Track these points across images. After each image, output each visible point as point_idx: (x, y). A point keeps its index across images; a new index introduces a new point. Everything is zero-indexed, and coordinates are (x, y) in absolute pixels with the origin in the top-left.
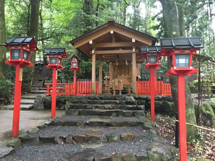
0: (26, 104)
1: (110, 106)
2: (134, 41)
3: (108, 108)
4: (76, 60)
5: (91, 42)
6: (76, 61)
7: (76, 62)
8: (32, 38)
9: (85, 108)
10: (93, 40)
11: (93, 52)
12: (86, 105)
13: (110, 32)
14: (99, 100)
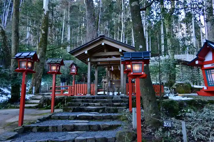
0: (34, 103)
1: (99, 104)
2: (120, 50)
3: (97, 105)
4: (75, 67)
5: (86, 52)
7: (75, 69)
8: (35, 53)
9: (79, 106)
10: (88, 51)
11: (89, 60)
12: (80, 103)
13: (101, 44)
14: (91, 99)
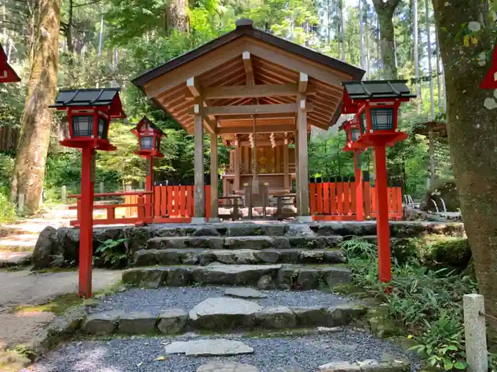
1: (248, 253)
2: (304, 78)
3: (247, 260)
4: (150, 132)
6: (152, 134)
7: (152, 136)
9: (181, 262)
10: (195, 78)
11: (197, 109)
12: (182, 251)
14: (216, 235)
